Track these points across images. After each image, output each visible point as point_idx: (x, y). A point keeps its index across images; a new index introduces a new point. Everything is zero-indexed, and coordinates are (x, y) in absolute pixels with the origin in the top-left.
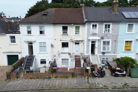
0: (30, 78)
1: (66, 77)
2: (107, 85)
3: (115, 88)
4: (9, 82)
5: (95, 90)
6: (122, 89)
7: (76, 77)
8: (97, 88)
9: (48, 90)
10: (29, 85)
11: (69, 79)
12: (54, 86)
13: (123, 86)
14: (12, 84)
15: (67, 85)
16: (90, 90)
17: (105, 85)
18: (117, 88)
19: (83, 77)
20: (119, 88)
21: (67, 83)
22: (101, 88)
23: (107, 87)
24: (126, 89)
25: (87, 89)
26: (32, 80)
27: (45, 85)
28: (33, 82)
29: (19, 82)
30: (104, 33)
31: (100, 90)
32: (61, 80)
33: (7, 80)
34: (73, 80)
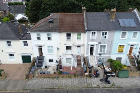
0: (43, 78)
1: (70, 77)
2: (99, 85)
3: (105, 88)
4: (28, 81)
5: (90, 89)
6: (110, 88)
7: (78, 77)
8: (92, 88)
9: (57, 88)
10: (43, 84)
11: (72, 79)
12: (62, 85)
13: (111, 86)
14: (31, 83)
15: (71, 85)
16: (87, 89)
17: (98, 85)
18: (106, 88)
19: (83, 77)
20: (108, 88)
21: (71, 83)
22: (95, 88)
23: (100, 87)
24: (112, 88)
25: (85, 88)
26: (45, 79)
27: (55, 84)
28: (46, 81)
29: (36, 81)
30: (101, 39)
31: (94, 89)
32: (66, 80)
33: (26, 79)
34: (75, 80)
